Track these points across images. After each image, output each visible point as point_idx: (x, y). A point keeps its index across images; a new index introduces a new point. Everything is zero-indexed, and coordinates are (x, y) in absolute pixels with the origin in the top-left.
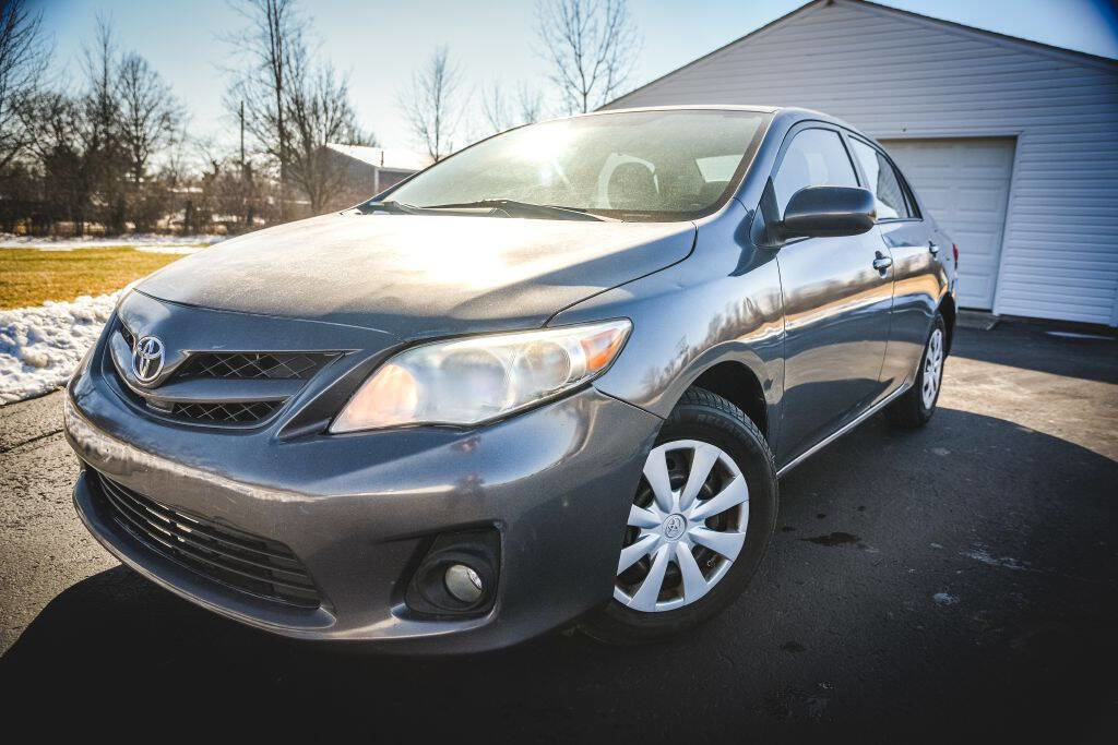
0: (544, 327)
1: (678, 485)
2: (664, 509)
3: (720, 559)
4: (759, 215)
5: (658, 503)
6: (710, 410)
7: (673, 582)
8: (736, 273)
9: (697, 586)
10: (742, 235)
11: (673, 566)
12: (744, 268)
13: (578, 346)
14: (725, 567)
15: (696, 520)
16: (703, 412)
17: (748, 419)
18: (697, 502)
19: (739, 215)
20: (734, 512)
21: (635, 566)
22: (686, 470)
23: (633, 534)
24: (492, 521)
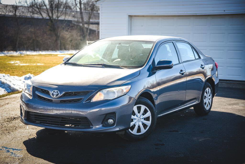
0: (120, 86)
1: (139, 112)
2: (137, 116)
3: (147, 126)
4: (151, 66)
5: (136, 115)
6: (144, 100)
7: (139, 130)
8: (148, 77)
9: (143, 131)
10: (148, 70)
11: (139, 126)
12: (150, 76)
13: (125, 89)
14: (148, 127)
15: (142, 118)
16: (142, 100)
17: (150, 102)
18: (142, 115)
19: (148, 66)
20: (149, 117)
21: (132, 126)
22: (140, 110)
23: (132, 120)
24: (115, 112)
